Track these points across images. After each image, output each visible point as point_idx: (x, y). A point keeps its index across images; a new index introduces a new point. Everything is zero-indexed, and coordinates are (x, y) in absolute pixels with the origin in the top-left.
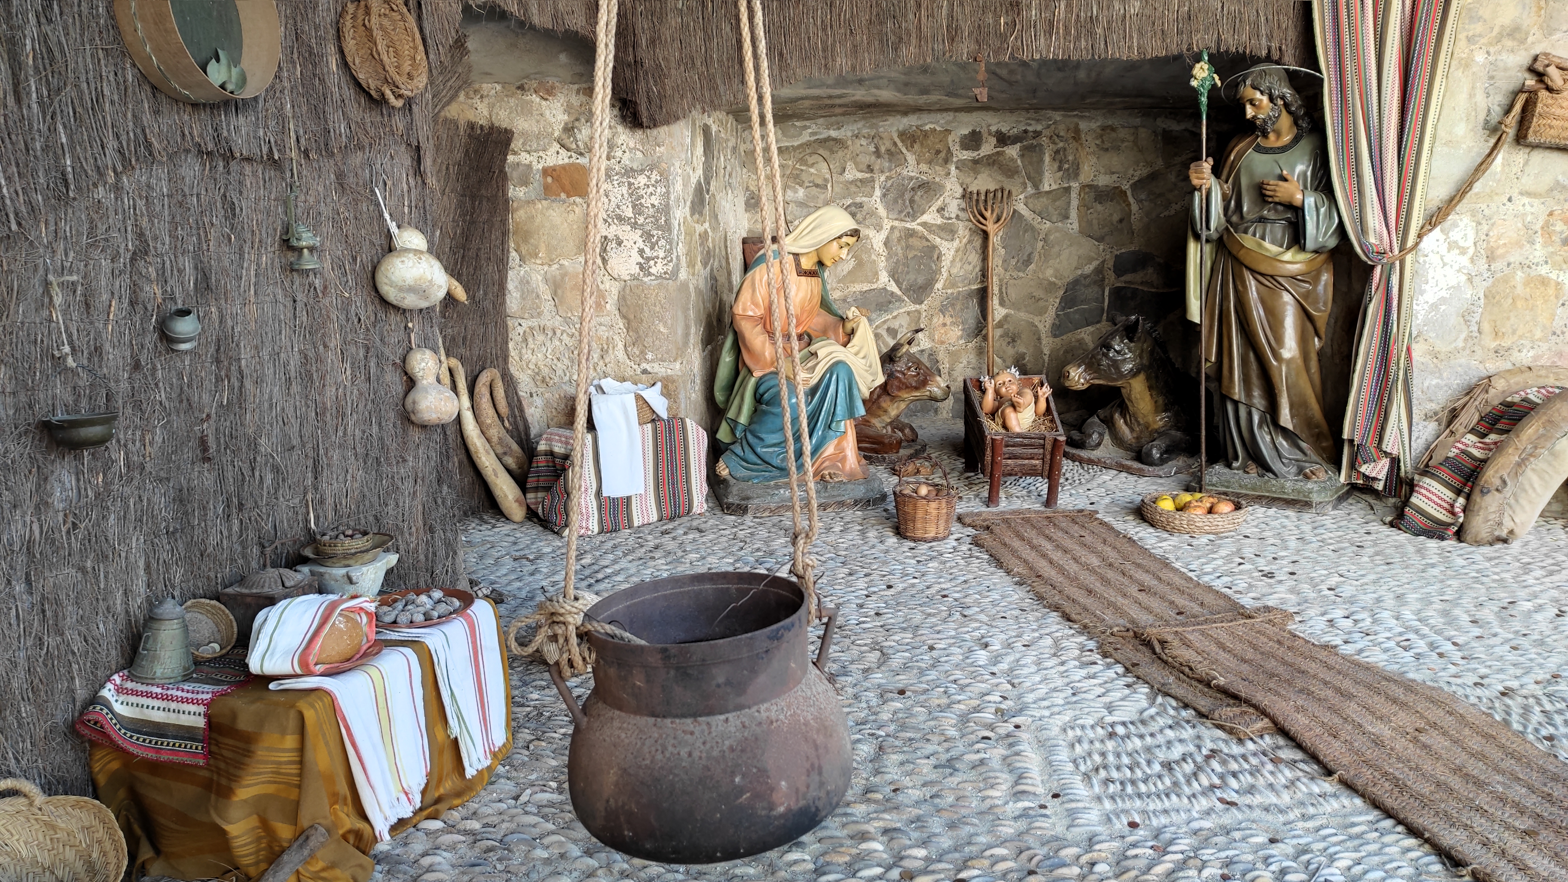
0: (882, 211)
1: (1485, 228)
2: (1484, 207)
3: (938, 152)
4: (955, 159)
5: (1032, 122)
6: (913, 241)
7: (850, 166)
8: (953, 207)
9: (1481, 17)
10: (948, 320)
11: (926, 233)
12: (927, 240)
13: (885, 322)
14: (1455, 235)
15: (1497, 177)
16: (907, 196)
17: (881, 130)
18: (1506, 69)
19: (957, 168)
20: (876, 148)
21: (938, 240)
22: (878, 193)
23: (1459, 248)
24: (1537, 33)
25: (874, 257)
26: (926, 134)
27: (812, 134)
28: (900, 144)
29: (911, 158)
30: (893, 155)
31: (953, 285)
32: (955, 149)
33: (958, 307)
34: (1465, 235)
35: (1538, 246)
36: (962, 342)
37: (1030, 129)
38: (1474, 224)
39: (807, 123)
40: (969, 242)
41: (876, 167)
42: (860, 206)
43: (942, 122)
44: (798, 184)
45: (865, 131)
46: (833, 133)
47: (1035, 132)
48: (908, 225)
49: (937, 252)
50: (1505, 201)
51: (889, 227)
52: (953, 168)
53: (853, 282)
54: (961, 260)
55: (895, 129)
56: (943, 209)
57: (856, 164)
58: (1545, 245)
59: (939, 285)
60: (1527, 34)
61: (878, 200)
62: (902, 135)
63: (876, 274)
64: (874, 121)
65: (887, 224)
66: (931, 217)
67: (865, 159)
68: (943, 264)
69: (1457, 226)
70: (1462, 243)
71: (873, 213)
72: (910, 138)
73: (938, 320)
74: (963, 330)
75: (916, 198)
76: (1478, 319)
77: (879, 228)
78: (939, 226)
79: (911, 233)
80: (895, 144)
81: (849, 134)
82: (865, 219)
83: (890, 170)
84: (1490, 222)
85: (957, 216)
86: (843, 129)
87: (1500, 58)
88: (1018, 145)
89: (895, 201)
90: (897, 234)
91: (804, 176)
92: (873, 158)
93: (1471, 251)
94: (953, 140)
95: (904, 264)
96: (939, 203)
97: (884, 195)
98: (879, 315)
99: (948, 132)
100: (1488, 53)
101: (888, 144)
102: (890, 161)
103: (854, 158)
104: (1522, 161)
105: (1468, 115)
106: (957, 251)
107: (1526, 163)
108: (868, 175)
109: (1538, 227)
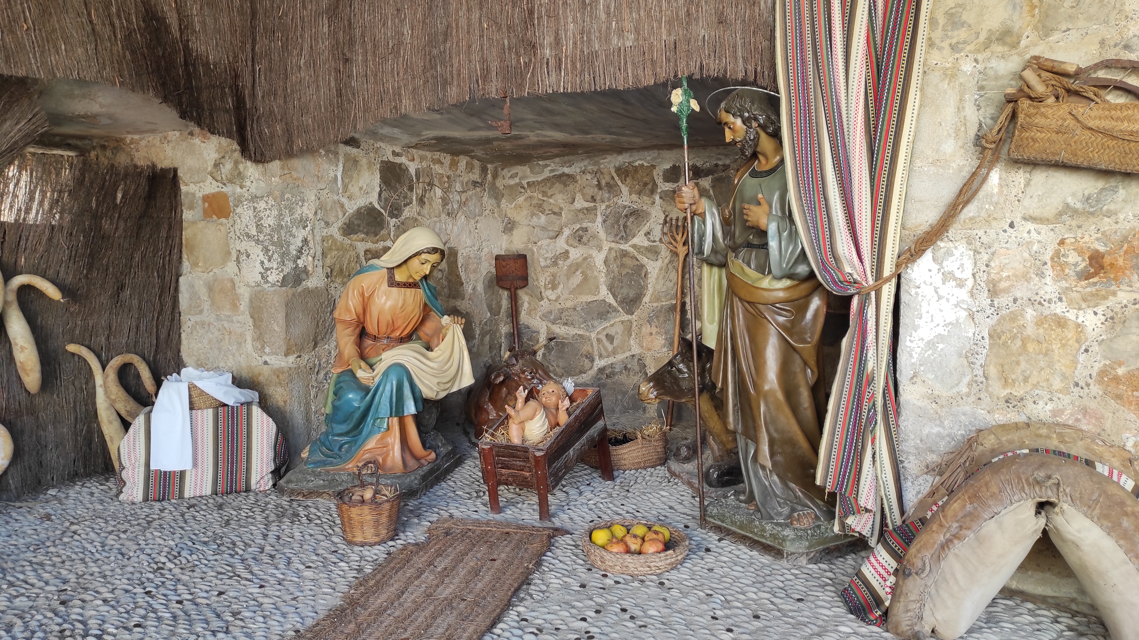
0: (602, 235)
1: (985, 257)
2: (981, 233)
3: (646, 184)
4: (659, 190)
5: (722, 157)
6: (627, 261)
7: (579, 197)
8: (657, 233)
9: (965, 22)
10: (654, 330)
11: (636, 254)
12: (637, 260)
13: (604, 329)
14: (950, 265)
15: (995, 199)
16: (621, 222)
17: (602, 166)
18: (997, 78)
19: (661, 198)
20: (598, 181)
21: (646, 259)
22: (599, 219)
23: (955, 279)
24: (1032, 36)
25: (596, 273)
26: (636, 169)
27: (552, 171)
28: (616, 178)
29: (625, 189)
30: (611, 187)
31: (658, 300)
32: (659, 181)
33: (661, 319)
34: (962, 265)
35: (1048, 280)
36: (665, 349)
37: (720, 163)
38: (972, 253)
39: (548, 162)
40: (670, 262)
41: (598, 198)
42: (586, 230)
43: (648, 158)
44: (541, 212)
45: (590, 168)
46: (566, 170)
47: (724, 165)
48: (622, 247)
49: (645, 270)
50: (1007, 227)
51: (607, 248)
52: (657, 198)
53: (580, 294)
54: (664, 277)
55: (613, 165)
56: (649, 233)
57: (583, 195)
58: (1058, 278)
59: (646, 299)
60: (1019, 37)
61: (600, 225)
62: (618, 170)
63: (598, 287)
64: (597, 159)
65: (606, 246)
66: (640, 240)
67: (590, 191)
68: (649, 281)
69: (952, 255)
70: (958, 274)
71: (594, 236)
72: (623, 172)
73: (646, 329)
74: (666, 339)
75: (628, 223)
76: (982, 362)
77: (600, 249)
78: (646, 248)
79: (624, 254)
80: (613, 178)
81: (578, 170)
82: (589, 241)
83: (609, 200)
84: (990, 251)
85: (661, 239)
86: (573, 167)
87: (989, 65)
88: (710, 178)
89: (613, 226)
90: (613, 254)
91: (545, 206)
92: (596, 189)
93: (970, 283)
94: (658, 174)
95: (619, 280)
96: (646, 229)
97: (604, 221)
98: (600, 323)
99: (653, 167)
100: (976, 61)
101: (607, 178)
102: (609, 192)
103: (581, 190)
104: (1022, 181)
105: (957, 131)
106: (661, 269)
107: (1027, 184)
108: (592, 204)
109: (1047, 258)
